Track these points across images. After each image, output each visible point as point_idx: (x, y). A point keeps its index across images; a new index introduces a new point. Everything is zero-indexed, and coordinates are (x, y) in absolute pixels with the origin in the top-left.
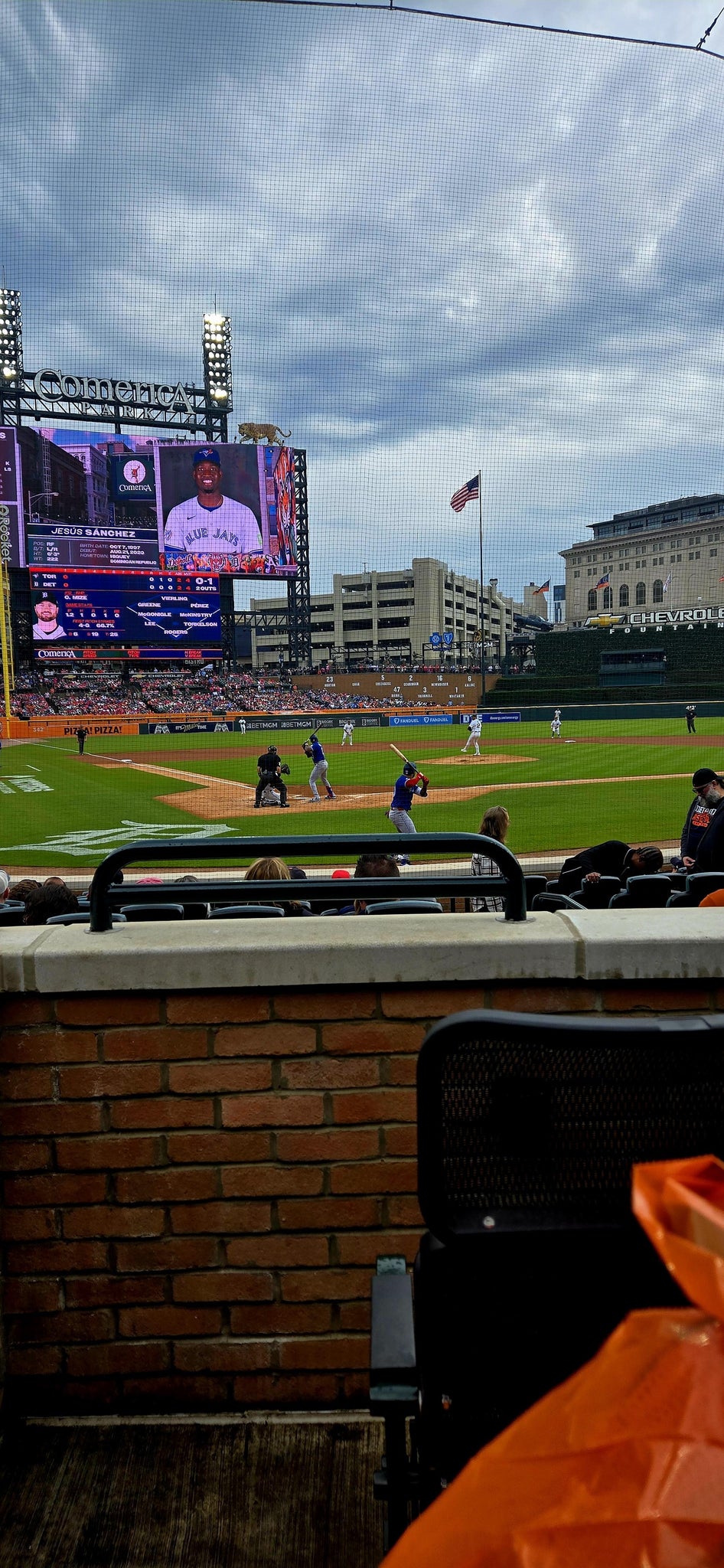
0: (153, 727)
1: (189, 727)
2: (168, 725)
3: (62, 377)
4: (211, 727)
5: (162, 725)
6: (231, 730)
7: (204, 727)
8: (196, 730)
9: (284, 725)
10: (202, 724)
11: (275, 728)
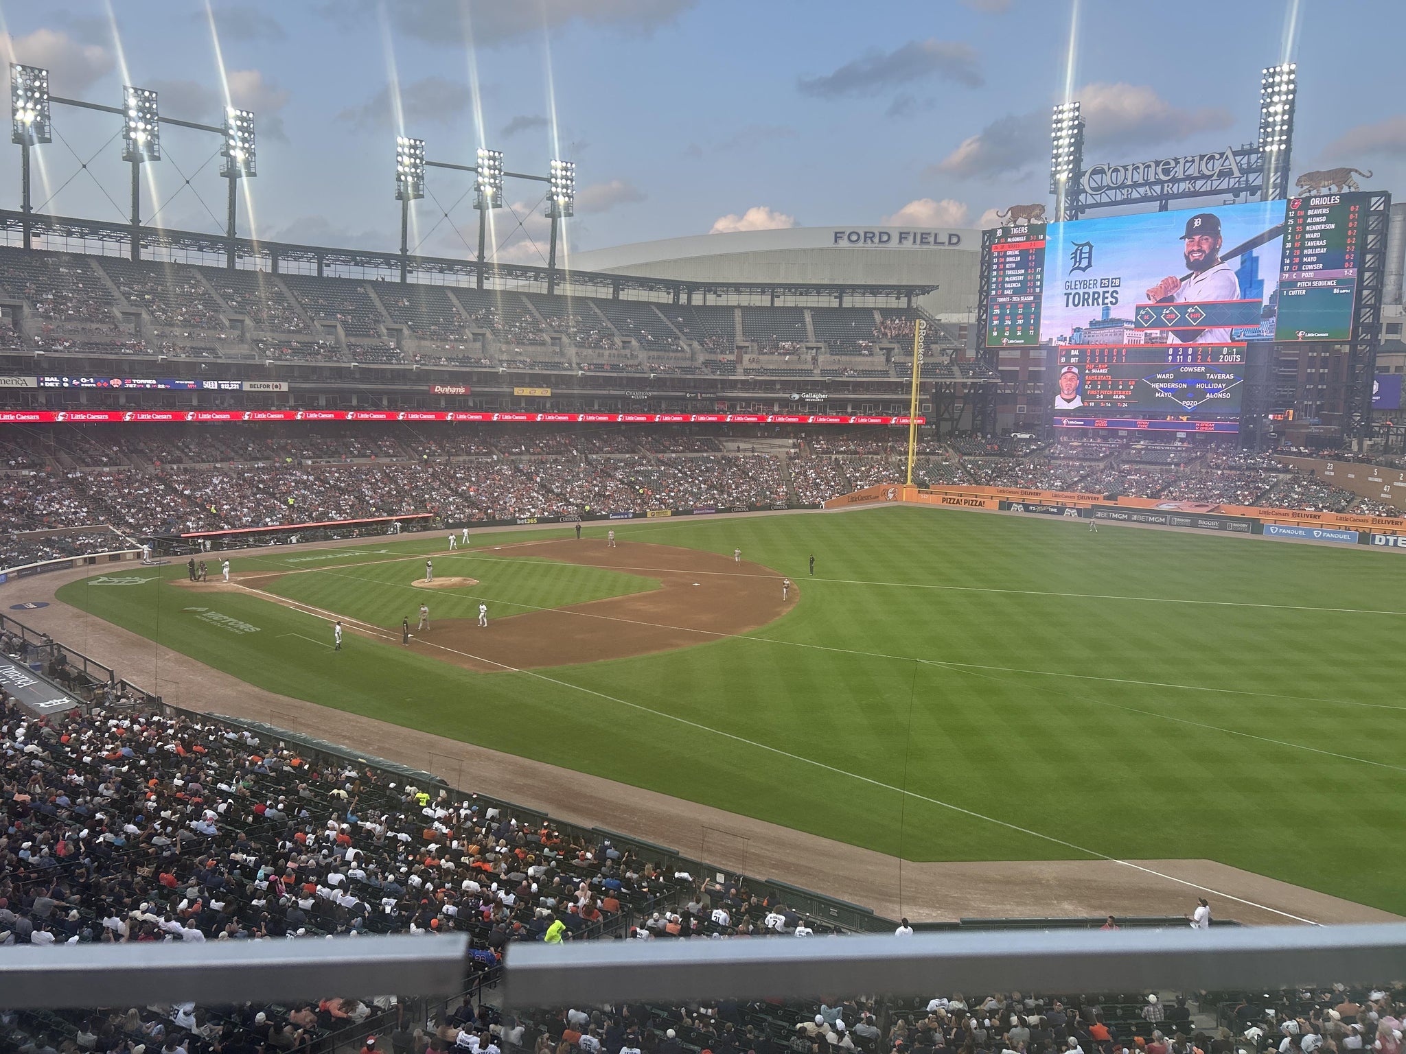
0: (1010, 505)
1: (1040, 509)
2: (1023, 504)
3: (1109, 169)
4: (1061, 511)
5: (1019, 504)
6: (1079, 515)
7: (1055, 510)
8: (1047, 512)
9: (1135, 518)
10: (1053, 507)
11: (1124, 520)
